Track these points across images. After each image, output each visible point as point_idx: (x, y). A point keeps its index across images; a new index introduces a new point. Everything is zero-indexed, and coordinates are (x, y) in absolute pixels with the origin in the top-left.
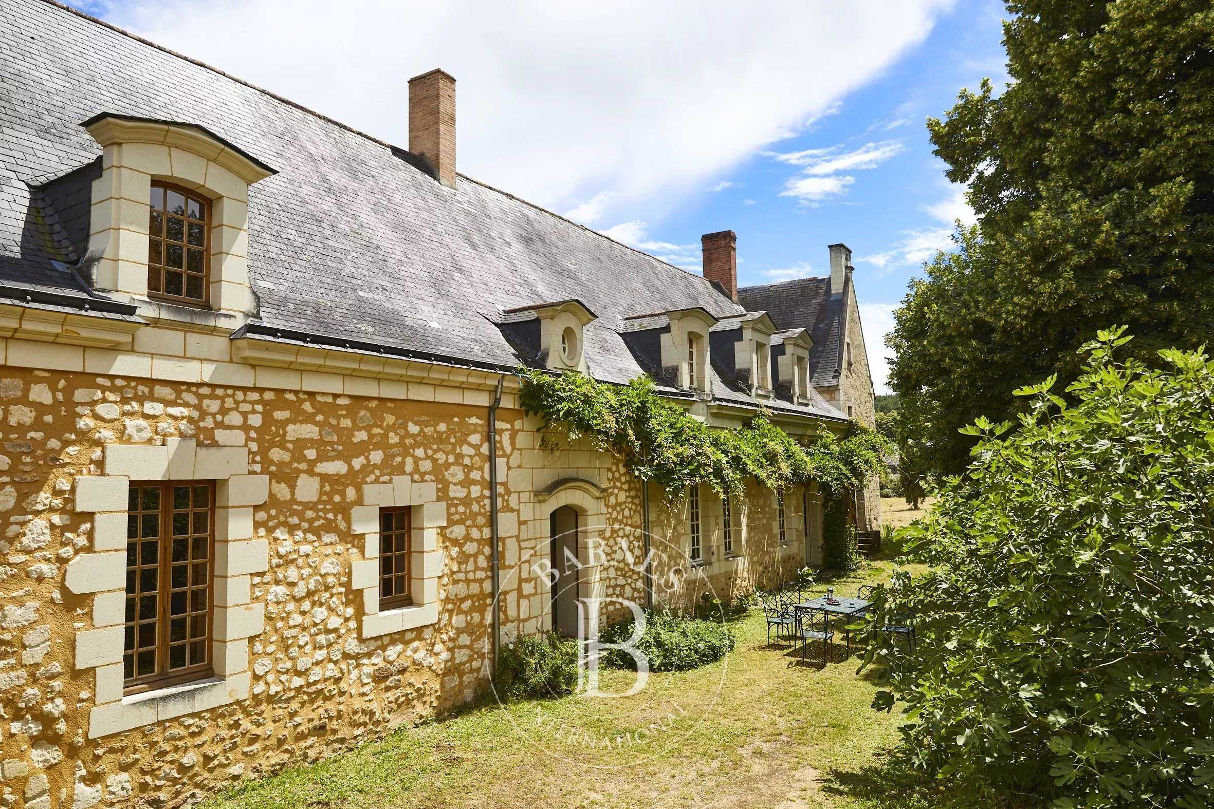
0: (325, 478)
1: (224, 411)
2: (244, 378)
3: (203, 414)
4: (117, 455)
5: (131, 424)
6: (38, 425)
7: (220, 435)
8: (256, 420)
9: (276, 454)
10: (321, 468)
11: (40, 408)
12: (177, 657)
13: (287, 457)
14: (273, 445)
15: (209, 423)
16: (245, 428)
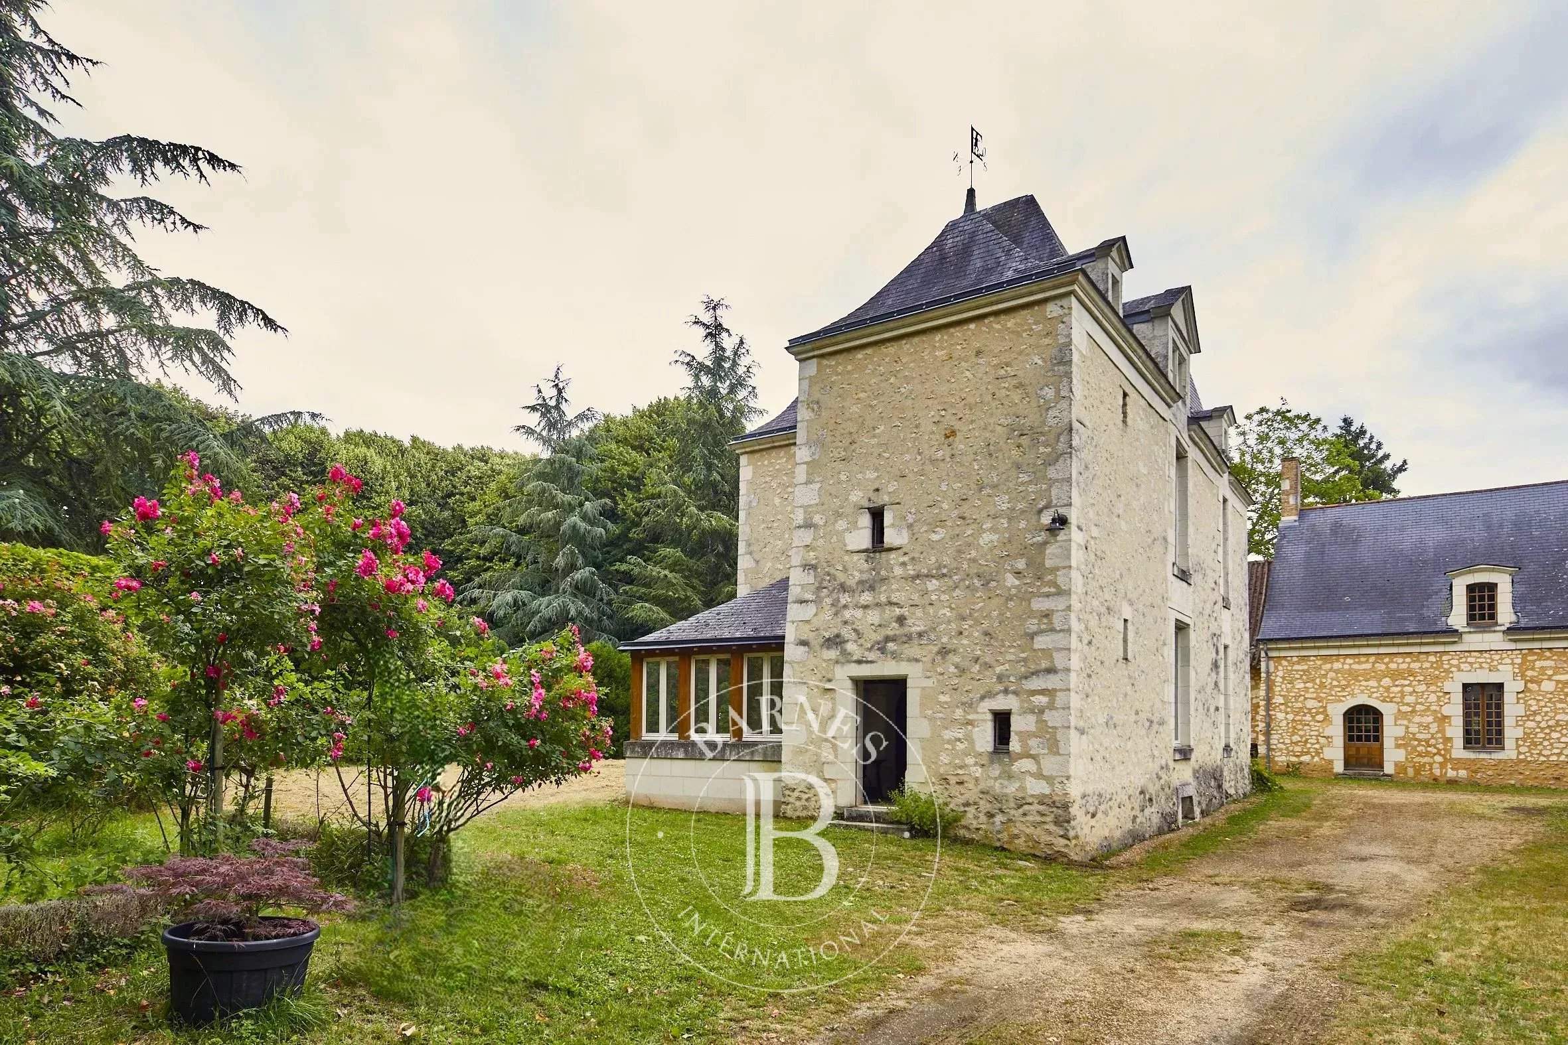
0: (1558, 682)
1: (1502, 659)
2: (1512, 646)
3: (1493, 660)
4: (1456, 675)
5: (1462, 666)
6: (1432, 667)
7: (1500, 667)
8: (1519, 661)
9: (1529, 673)
10: (1554, 678)
11: (1432, 663)
12: (1490, 741)
13: (1535, 674)
14: (1527, 669)
15: (1495, 663)
16: (1513, 664)
